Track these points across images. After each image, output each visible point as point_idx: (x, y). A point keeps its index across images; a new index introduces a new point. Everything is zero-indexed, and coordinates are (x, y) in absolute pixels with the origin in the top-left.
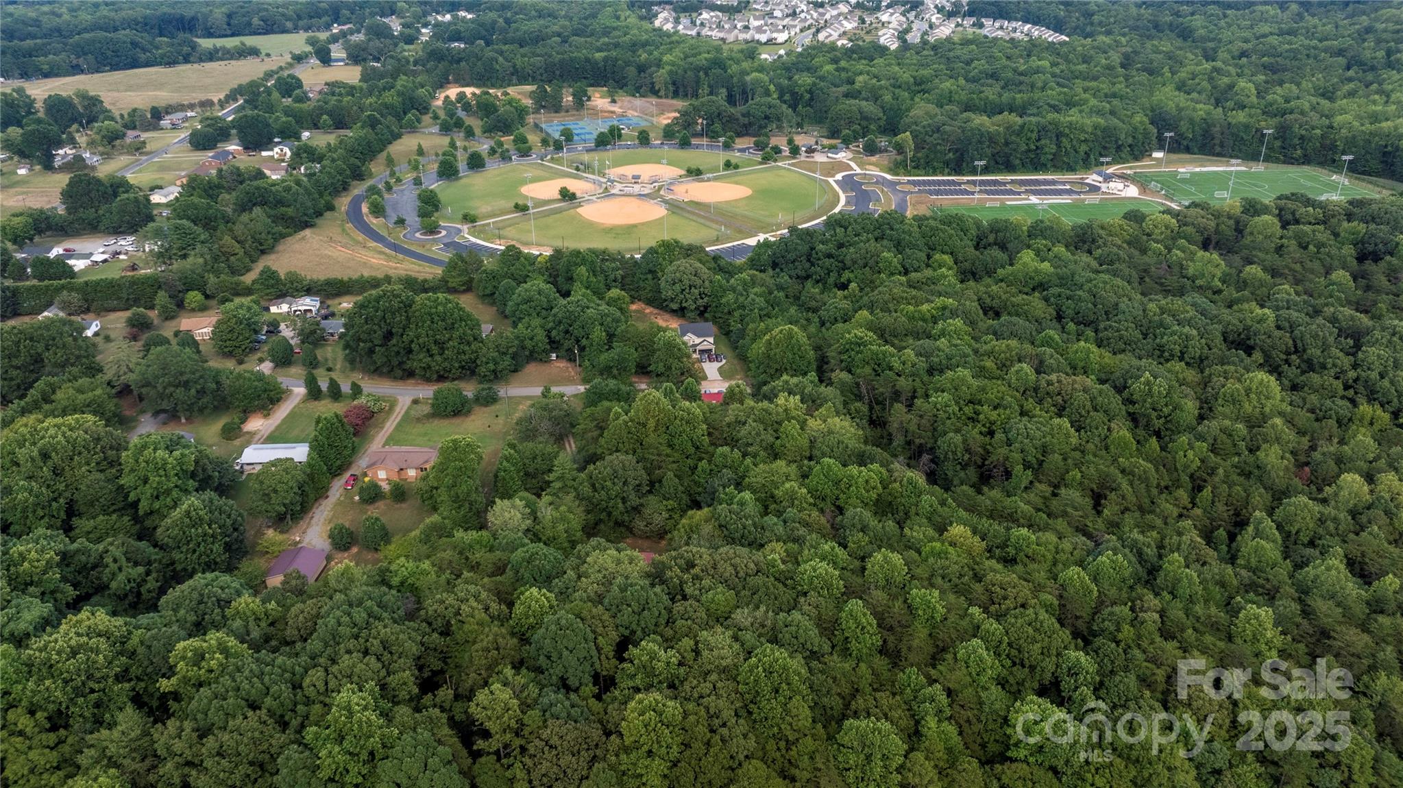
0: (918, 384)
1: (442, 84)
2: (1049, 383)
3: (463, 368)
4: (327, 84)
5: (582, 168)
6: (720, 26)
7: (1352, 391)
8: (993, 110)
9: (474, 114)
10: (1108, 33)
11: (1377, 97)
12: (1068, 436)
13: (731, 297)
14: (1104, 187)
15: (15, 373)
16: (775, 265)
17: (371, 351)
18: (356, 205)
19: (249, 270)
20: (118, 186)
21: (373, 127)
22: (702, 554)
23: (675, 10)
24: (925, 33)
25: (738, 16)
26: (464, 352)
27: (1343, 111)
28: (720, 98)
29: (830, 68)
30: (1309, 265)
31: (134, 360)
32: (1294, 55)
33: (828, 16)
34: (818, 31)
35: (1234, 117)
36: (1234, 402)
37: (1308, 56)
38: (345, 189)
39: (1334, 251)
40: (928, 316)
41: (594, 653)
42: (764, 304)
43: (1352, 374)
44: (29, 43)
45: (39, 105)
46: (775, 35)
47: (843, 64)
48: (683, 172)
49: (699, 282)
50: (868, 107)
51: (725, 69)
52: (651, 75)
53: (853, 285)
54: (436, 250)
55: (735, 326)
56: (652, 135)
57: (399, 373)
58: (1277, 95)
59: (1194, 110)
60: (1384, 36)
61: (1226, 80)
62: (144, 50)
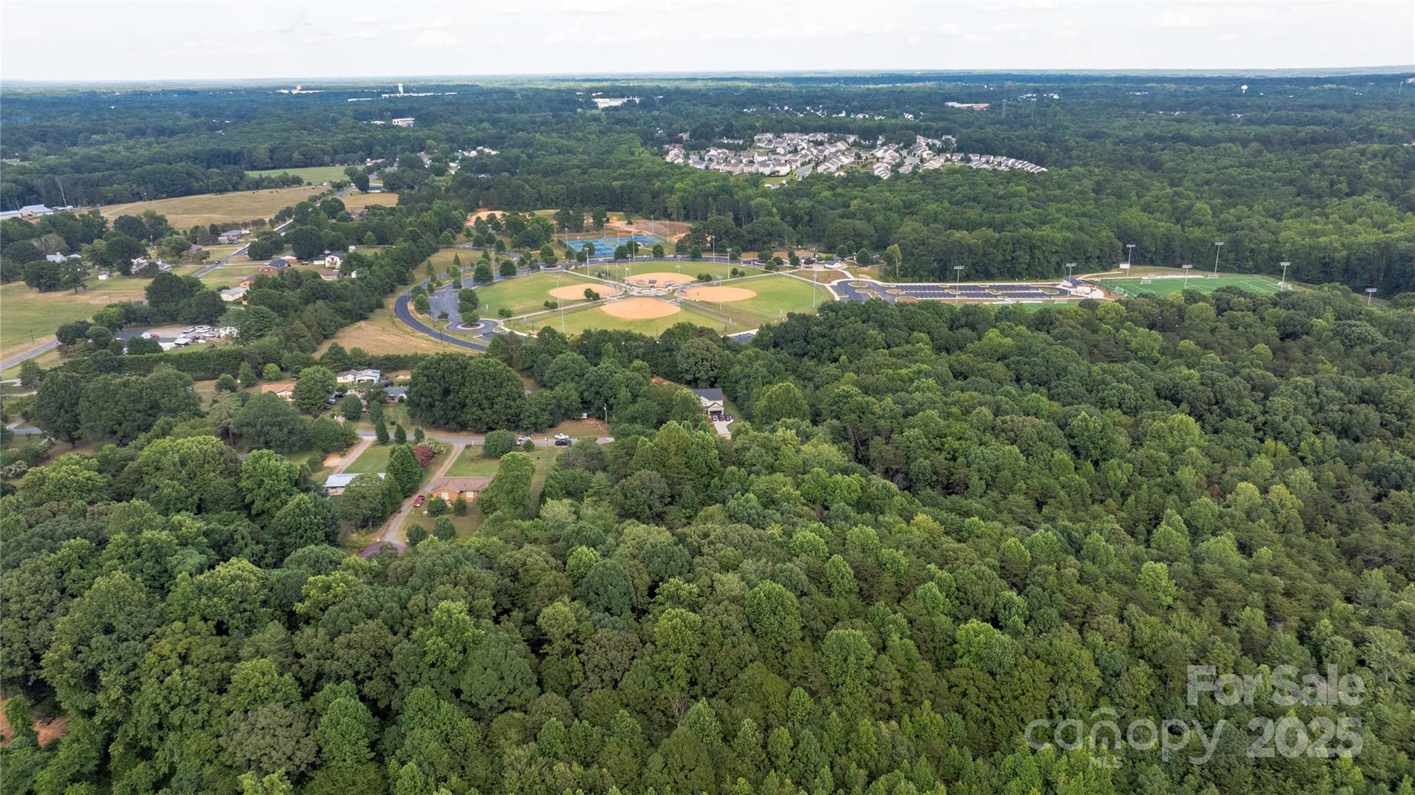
0: (895, 424)
1: (473, 209)
2: (1004, 422)
3: (508, 420)
4: (366, 207)
5: (601, 275)
6: (726, 161)
7: (1261, 433)
8: (972, 226)
9: (504, 233)
10: (1085, 165)
11: (1317, 218)
12: (1017, 459)
13: (738, 368)
14: (1073, 291)
15: (138, 415)
16: (776, 345)
17: (431, 406)
18: (402, 304)
19: (315, 350)
20: (192, 286)
21: (414, 241)
22: (716, 529)
23: (684, 148)
24: (917, 167)
25: (743, 153)
26: (510, 407)
27: (1287, 228)
28: (729, 218)
29: (827, 193)
30: (1236, 340)
31: (234, 407)
32: (1251, 184)
33: (827, 153)
34: (817, 165)
35: (1192, 233)
36: (1160, 437)
37: (1263, 185)
38: (392, 291)
39: (1258, 331)
40: (906, 378)
41: (632, 589)
42: (766, 373)
43: (1261, 419)
44: (98, 175)
45: (110, 225)
46: (778, 168)
47: (839, 190)
48: (695, 279)
49: (710, 356)
50: (860, 224)
51: (731, 195)
52: (664, 201)
53: (843, 358)
54: (476, 338)
55: (741, 391)
56: (666, 251)
57: (453, 425)
58: (1230, 215)
59: (1156, 226)
60: (1329, 169)
61: (1185, 202)
62: (197, 179)
